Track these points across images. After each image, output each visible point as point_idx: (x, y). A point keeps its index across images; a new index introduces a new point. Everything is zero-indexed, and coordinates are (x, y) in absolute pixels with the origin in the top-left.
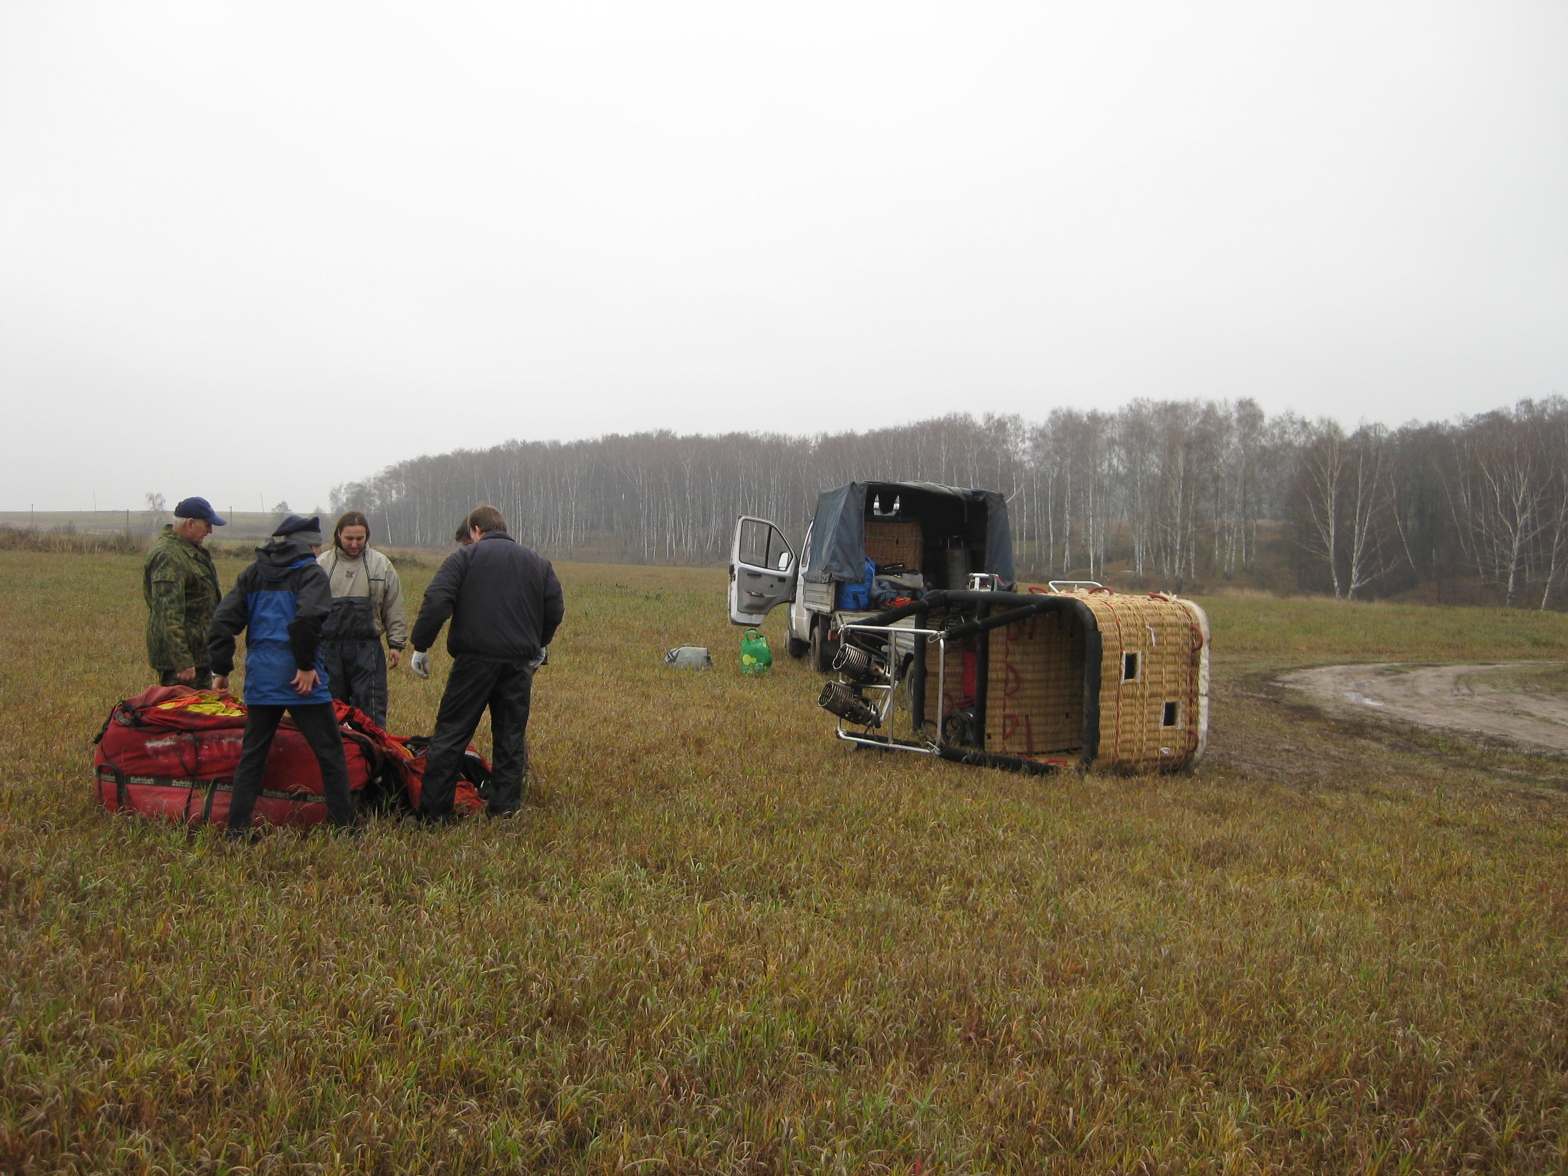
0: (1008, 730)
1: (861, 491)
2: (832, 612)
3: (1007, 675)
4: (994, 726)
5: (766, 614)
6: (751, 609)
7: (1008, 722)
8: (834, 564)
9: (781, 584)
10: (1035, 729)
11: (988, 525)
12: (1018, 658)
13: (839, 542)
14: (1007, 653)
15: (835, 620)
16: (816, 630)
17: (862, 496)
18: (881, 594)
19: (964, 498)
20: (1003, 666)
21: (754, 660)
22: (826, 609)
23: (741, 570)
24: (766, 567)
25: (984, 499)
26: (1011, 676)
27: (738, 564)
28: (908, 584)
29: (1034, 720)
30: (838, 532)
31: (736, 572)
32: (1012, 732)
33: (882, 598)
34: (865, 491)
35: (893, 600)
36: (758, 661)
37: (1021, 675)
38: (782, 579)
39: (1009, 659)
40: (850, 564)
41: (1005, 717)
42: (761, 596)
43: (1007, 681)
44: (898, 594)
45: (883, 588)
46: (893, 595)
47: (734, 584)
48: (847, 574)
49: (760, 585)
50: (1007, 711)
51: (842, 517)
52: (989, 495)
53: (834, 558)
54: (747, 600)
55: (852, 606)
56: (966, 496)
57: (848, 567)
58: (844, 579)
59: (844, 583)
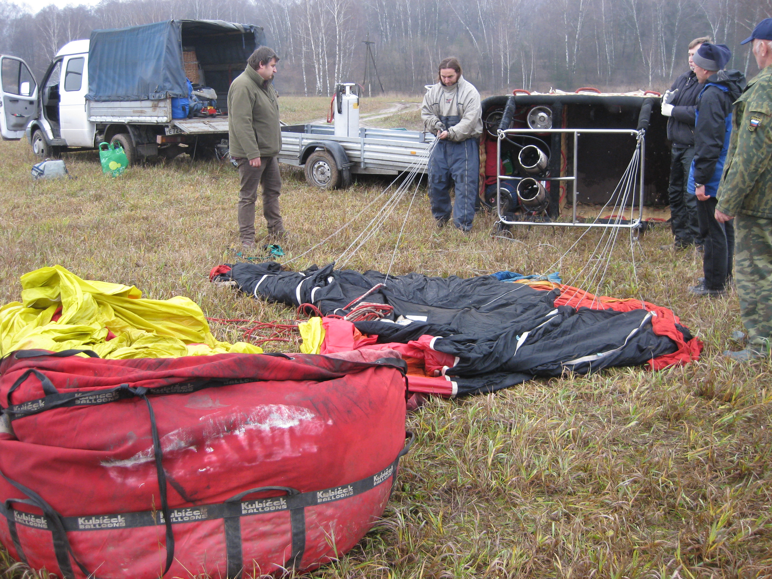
1: (178, 27)
2: (170, 121)
6: (17, 127)
8: (167, 84)
9: (31, 106)
13: (168, 67)
17: (179, 31)
18: (195, 105)
19: (243, 31)
21: (119, 165)
23: (6, 98)
24: (19, 94)
25: (254, 32)
28: (208, 96)
33: (195, 108)
34: (180, 27)
35: (203, 108)
38: (31, 102)
40: (178, 84)
42: (22, 116)
45: (194, 101)
46: (203, 105)
47: (2, 109)
48: (177, 91)
49: (19, 108)
51: (168, 47)
52: (256, 28)
53: (166, 80)
54: (14, 120)
55: (181, 116)
56: (245, 29)
57: (177, 86)
58: (177, 95)
59: (177, 98)
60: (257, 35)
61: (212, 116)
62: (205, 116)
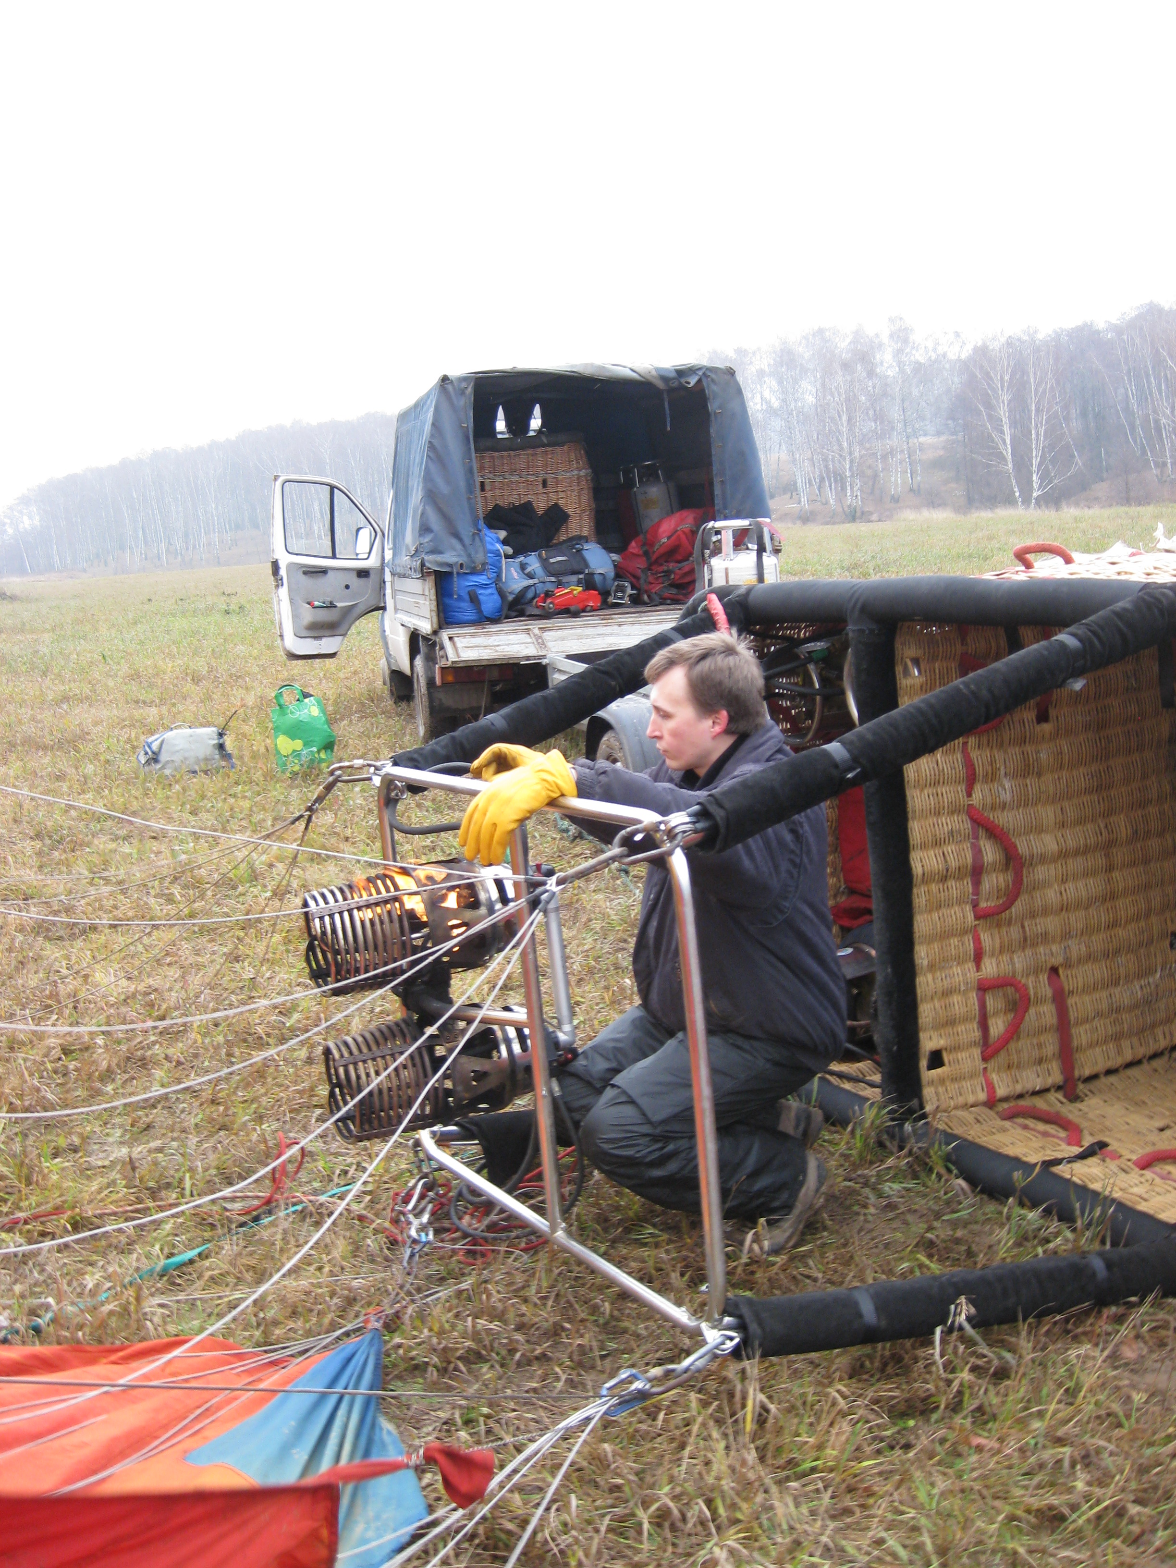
0: (998, 1027)
1: (462, 392)
2: (435, 633)
3: (977, 852)
4: (951, 1022)
5: (344, 635)
6: (318, 630)
7: (993, 1002)
8: (427, 539)
9: (363, 581)
10: (1078, 1005)
11: (712, 431)
12: (1007, 789)
13: (431, 496)
14: (971, 780)
15: (442, 648)
16: (419, 661)
17: (466, 402)
18: (527, 588)
19: (661, 385)
20: (960, 823)
21: (298, 744)
22: (426, 627)
23: (291, 566)
24: (334, 556)
25: (700, 381)
26: (990, 853)
27: (285, 560)
29: (1071, 979)
30: (428, 478)
31: (283, 572)
32: (1013, 1032)
33: (530, 595)
34: (470, 390)
35: (548, 594)
36: (306, 744)
37: (1022, 846)
38: (363, 573)
39: (979, 795)
40: (457, 536)
41: (984, 987)
42: (332, 606)
43: (977, 872)
44: (560, 584)
45: (530, 576)
46: (550, 587)
47: (284, 592)
48: (452, 557)
49: (328, 587)
50: (990, 968)
51: (431, 446)
52: (706, 373)
53: (425, 529)
54: (308, 615)
55: (470, 615)
56: (664, 379)
57: (454, 542)
58: (450, 566)
59: (450, 574)
60: (714, 388)
61: (569, 611)
62: (546, 615)
